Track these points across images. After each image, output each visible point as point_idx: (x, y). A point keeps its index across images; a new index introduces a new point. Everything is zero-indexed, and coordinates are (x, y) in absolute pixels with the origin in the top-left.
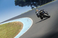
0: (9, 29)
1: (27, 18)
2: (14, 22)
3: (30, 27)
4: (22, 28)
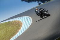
0: (8, 29)
1: (27, 17)
2: (14, 21)
3: (28, 27)
4: (21, 28)
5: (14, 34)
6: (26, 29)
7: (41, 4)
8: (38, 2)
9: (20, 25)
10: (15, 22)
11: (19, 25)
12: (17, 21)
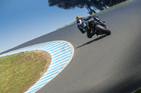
0: (18, 70)
4: (47, 68)
5: (32, 82)
6: (60, 71)
7: (95, 12)
8: (89, 7)
9: (46, 62)
10: (35, 54)
11: (42, 62)
12: (38, 52)
